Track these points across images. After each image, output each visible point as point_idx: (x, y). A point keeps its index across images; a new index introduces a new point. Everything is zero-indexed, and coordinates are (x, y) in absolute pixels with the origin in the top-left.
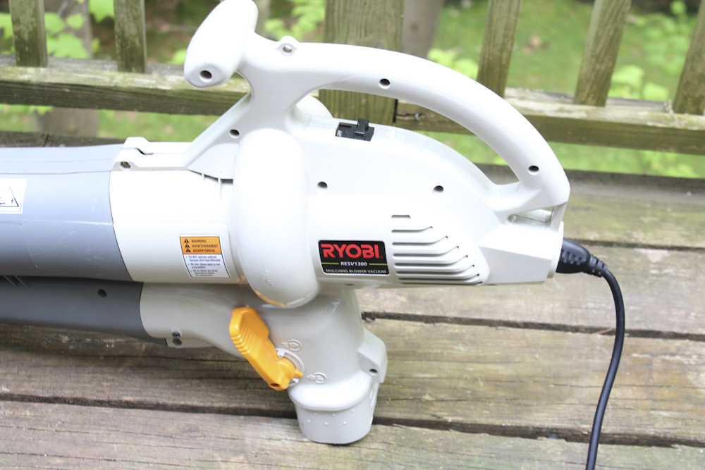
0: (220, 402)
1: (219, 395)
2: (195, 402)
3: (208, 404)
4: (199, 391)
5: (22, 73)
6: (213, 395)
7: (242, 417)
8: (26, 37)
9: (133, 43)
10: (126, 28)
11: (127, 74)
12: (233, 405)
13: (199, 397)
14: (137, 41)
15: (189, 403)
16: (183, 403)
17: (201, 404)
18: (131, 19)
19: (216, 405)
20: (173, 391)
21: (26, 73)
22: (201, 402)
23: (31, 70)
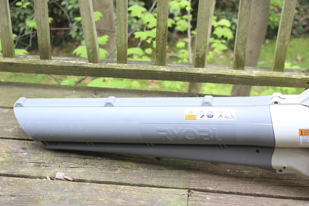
0: (293, 195)
1: (292, 192)
2: (284, 195)
3: (289, 196)
4: (284, 191)
5: (198, 70)
6: (290, 192)
7: (303, 201)
8: (200, 56)
9: (241, 59)
10: (240, 53)
11: (237, 70)
12: (299, 196)
13: (285, 193)
14: (243, 58)
15: (282, 195)
16: (279, 195)
17: (286, 196)
18: (242, 49)
19: (292, 196)
20: (275, 191)
21: (199, 70)
22: (286, 195)
23: (200, 69)
